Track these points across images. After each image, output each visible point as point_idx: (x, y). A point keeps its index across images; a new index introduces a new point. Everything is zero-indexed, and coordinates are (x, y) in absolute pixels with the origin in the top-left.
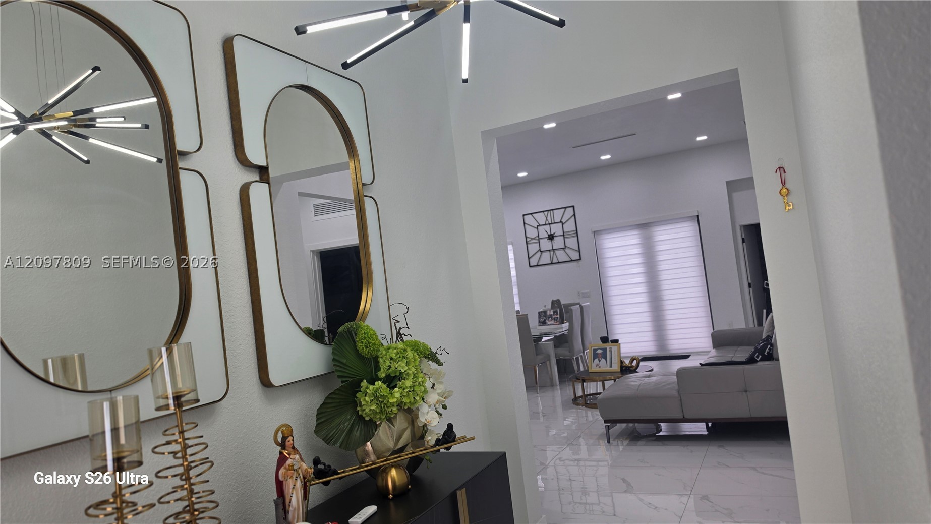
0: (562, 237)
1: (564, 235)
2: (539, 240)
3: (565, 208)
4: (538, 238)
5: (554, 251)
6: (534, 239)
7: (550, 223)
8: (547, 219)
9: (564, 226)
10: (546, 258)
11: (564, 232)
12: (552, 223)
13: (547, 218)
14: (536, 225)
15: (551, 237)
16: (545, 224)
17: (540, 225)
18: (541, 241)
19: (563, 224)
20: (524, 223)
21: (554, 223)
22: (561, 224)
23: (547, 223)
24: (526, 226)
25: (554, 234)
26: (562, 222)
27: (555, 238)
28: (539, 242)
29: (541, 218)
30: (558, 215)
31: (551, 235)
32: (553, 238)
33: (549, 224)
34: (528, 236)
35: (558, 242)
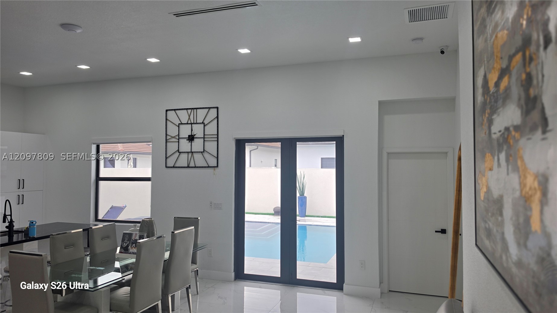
0: (203, 140)
1: (204, 138)
2: (179, 139)
3: (209, 108)
4: (178, 138)
5: (192, 154)
6: (174, 137)
7: (192, 122)
8: (189, 118)
9: (206, 127)
10: (183, 160)
11: (204, 135)
12: (194, 123)
13: (189, 116)
14: (178, 122)
15: (191, 138)
16: (187, 123)
17: (182, 124)
18: (181, 140)
19: (204, 126)
20: (166, 119)
21: (197, 123)
22: (203, 125)
23: (189, 122)
24: (168, 122)
25: (195, 135)
26: (204, 124)
27: (195, 139)
28: (179, 141)
29: (184, 116)
30: (201, 114)
31: (192, 135)
32: (193, 140)
33: (191, 124)
34: (168, 133)
35: (197, 145)
